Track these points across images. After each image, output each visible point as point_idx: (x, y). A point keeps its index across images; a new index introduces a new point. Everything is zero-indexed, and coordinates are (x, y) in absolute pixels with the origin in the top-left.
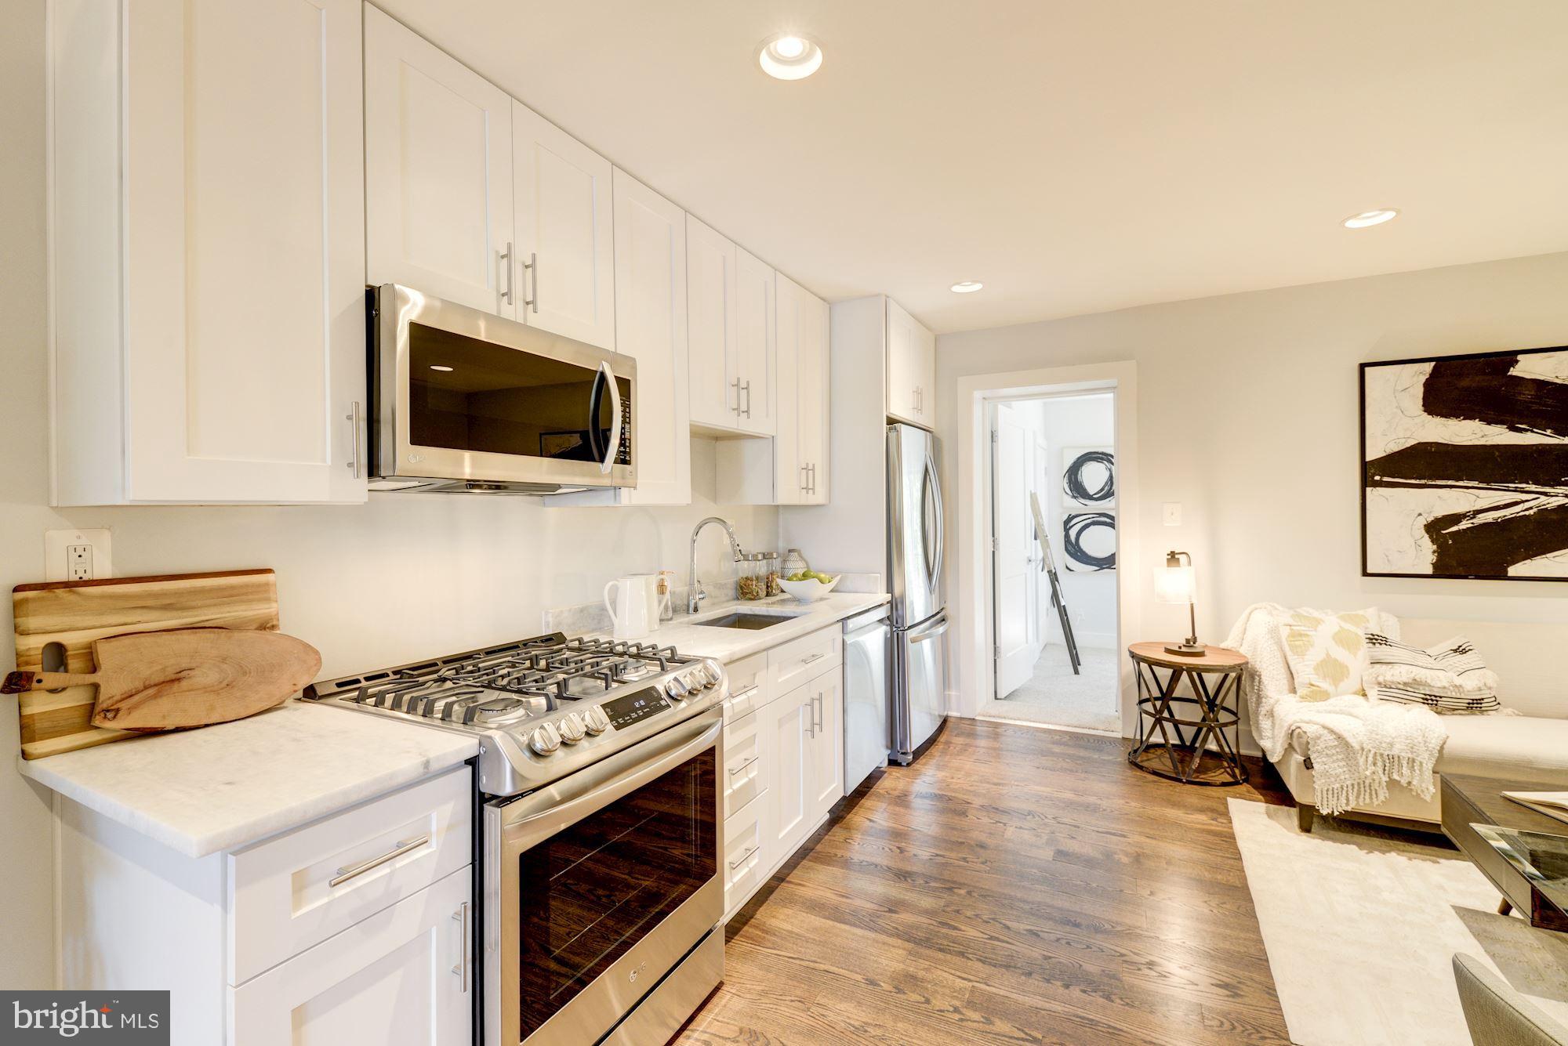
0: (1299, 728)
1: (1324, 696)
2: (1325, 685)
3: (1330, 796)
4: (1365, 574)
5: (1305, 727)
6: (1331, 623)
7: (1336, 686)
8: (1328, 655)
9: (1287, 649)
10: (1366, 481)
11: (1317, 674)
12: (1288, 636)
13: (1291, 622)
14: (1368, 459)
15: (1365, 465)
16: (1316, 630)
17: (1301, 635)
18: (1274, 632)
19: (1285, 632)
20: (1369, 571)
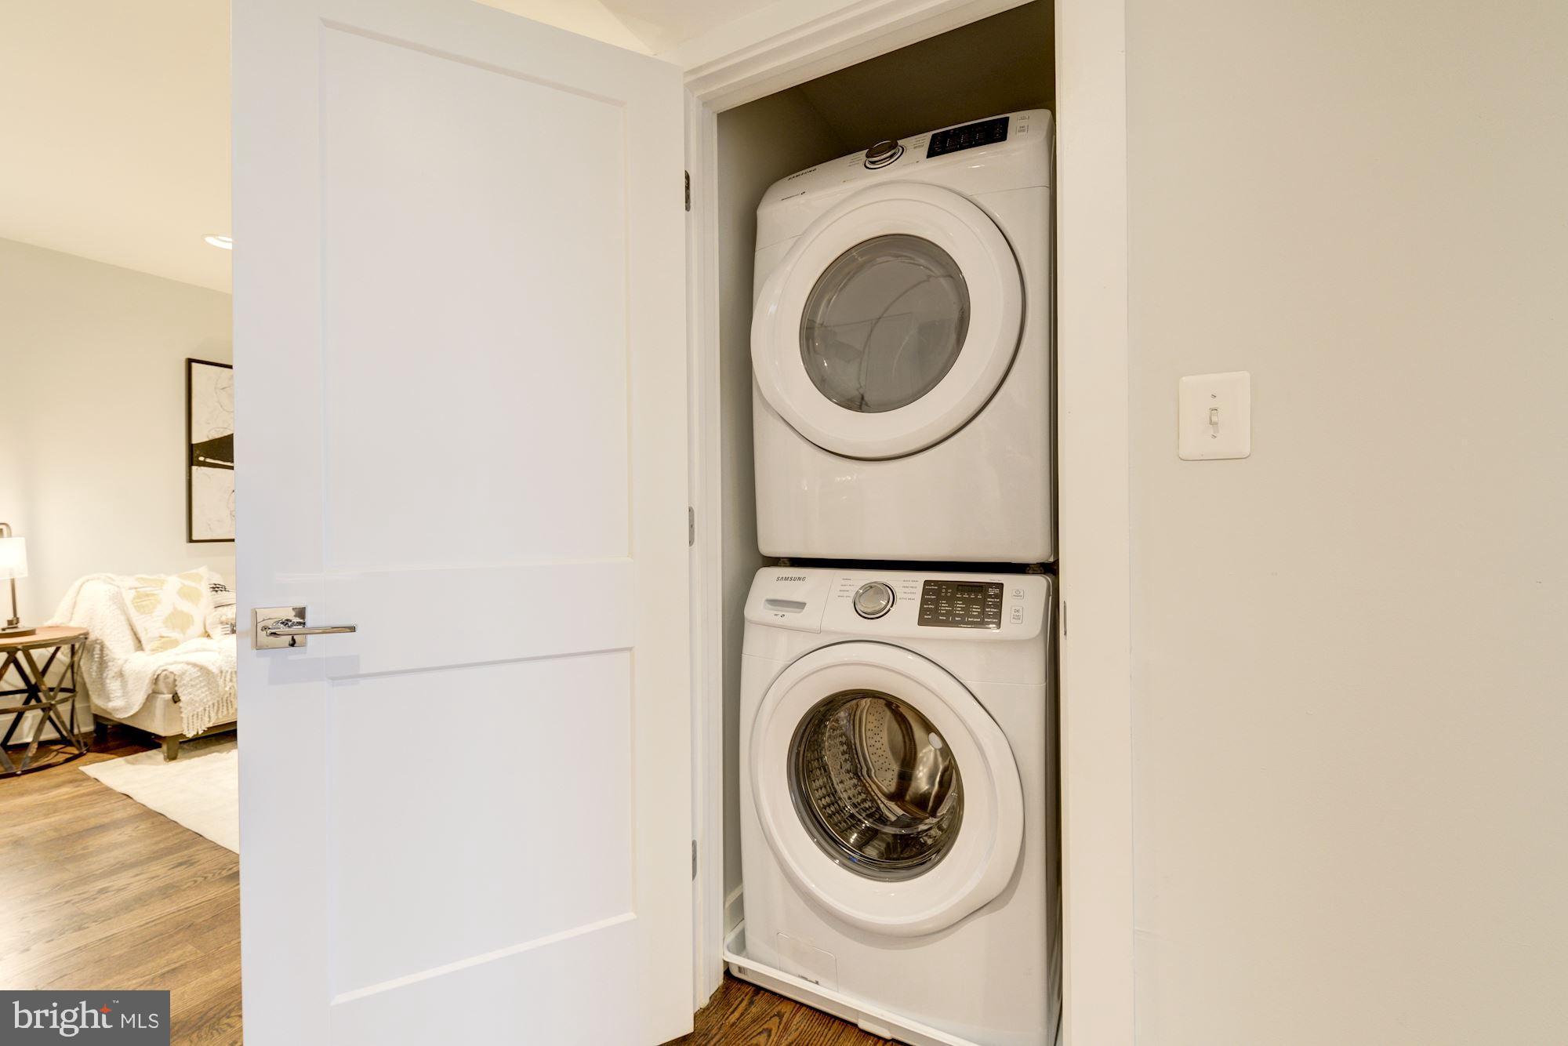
0: (165, 670)
1: (174, 643)
2: (175, 635)
3: (195, 720)
4: (191, 540)
5: (171, 668)
6: (173, 583)
7: (184, 634)
8: (175, 608)
9: (132, 612)
10: (192, 461)
11: (166, 627)
12: (134, 599)
13: (137, 584)
14: (194, 442)
15: (192, 450)
16: (161, 589)
17: (147, 595)
18: (117, 600)
19: (129, 596)
20: (194, 538)
